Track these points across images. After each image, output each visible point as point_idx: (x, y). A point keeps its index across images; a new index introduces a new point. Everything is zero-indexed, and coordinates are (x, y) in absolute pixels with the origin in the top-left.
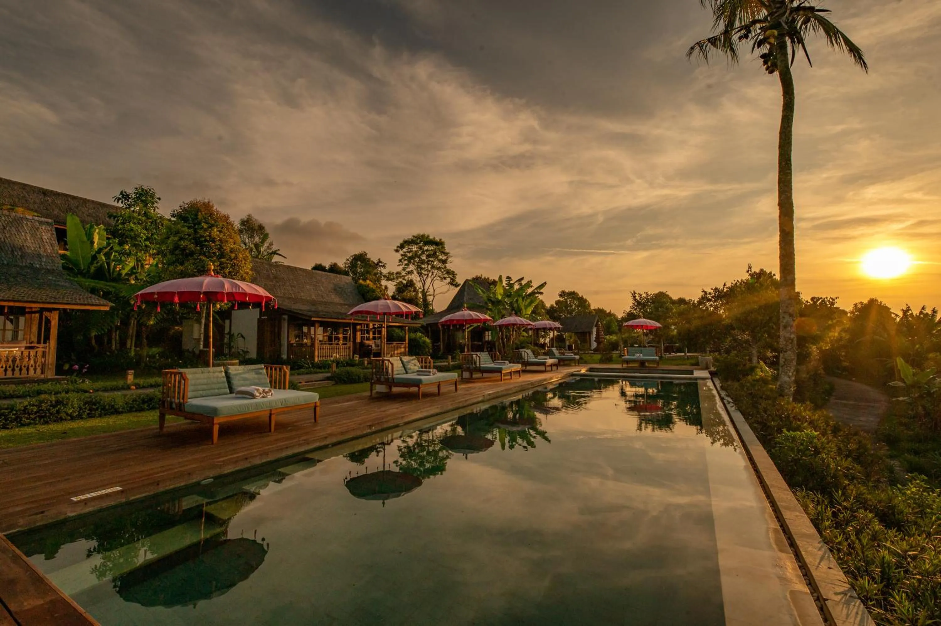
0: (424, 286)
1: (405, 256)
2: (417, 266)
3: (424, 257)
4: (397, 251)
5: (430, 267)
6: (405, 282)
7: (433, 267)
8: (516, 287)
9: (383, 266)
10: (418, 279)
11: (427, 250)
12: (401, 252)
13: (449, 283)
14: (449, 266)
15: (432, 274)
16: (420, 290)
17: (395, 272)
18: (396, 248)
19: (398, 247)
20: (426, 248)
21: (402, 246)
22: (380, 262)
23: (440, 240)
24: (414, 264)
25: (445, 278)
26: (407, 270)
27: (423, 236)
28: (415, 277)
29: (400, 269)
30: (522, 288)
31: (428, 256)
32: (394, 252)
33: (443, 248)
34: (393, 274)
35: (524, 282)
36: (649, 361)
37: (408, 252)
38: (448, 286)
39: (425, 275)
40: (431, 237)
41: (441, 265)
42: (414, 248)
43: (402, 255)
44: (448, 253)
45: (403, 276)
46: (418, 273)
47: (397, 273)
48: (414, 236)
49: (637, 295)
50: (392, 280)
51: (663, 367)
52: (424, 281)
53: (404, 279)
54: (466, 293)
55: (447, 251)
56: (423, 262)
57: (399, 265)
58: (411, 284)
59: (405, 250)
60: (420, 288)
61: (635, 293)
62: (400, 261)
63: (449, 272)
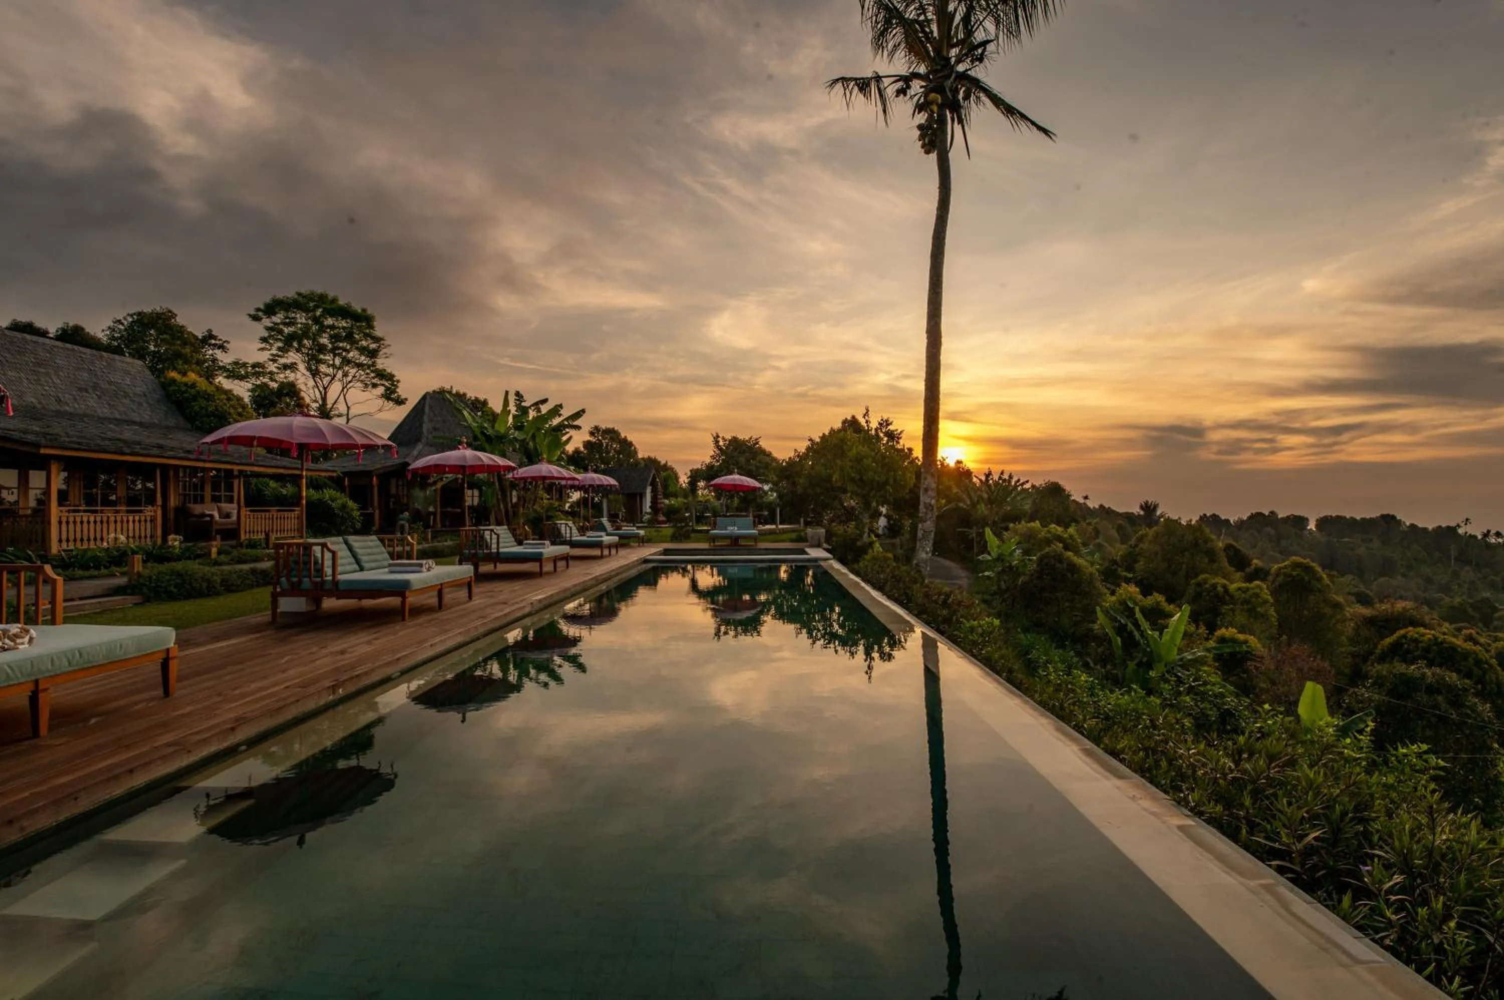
0: (324, 399)
1: (281, 332)
2: (308, 354)
3: (324, 340)
4: (256, 318)
5: (338, 361)
6: (274, 385)
7: (347, 362)
8: (532, 414)
9: (221, 347)
10: (311, 383)
11: (332, 327)
12: (267, 322)
13: (382, 396)
14: (381, 363)
15: (345, 375)
16: (315, 405)
17: (251, 361)
18: (253, 313)
19: (258, 310)
20: (329, 321)
21: (270, 309)
22: (211, 336)
23: (364, 310)
24: (298, 350)
25: (375, 386)
26: (282, 361)
27: (322, 298)
28: (302, 379)
29: (263, 357)
30: (542, 419)
31: (335, 338)
32: (249, 320)
33: (371, 327)
34: (244, 365)
35: (544, 409)
36: (745, 537)
37: (285, 324)
38: (380, 401)
39: (327, 375)
40: (342, 302)
41: (363, 359)
42: (301, 318)
43: (268, 329)
44: (382, 339)
45: (271, 373)
46: (309, 369)
47: (254, 366)
48: (299, 294)
49: (720, 439)
50: (242, 378)
51: (763, 545)
52: (325, 388)
53: (272, 380)
54: (426, 419)
55: (378, 332)
56: (322, 349)
57: (262, 349)
58: (290, 390)
59: (277, 319)
60: (316, 401)
61: (718, 436)
62: (264, 340)
63: (382, 375)
